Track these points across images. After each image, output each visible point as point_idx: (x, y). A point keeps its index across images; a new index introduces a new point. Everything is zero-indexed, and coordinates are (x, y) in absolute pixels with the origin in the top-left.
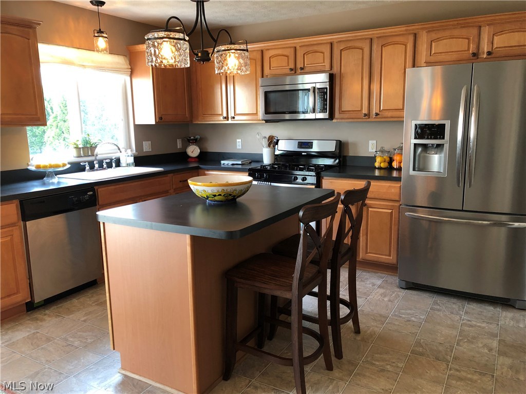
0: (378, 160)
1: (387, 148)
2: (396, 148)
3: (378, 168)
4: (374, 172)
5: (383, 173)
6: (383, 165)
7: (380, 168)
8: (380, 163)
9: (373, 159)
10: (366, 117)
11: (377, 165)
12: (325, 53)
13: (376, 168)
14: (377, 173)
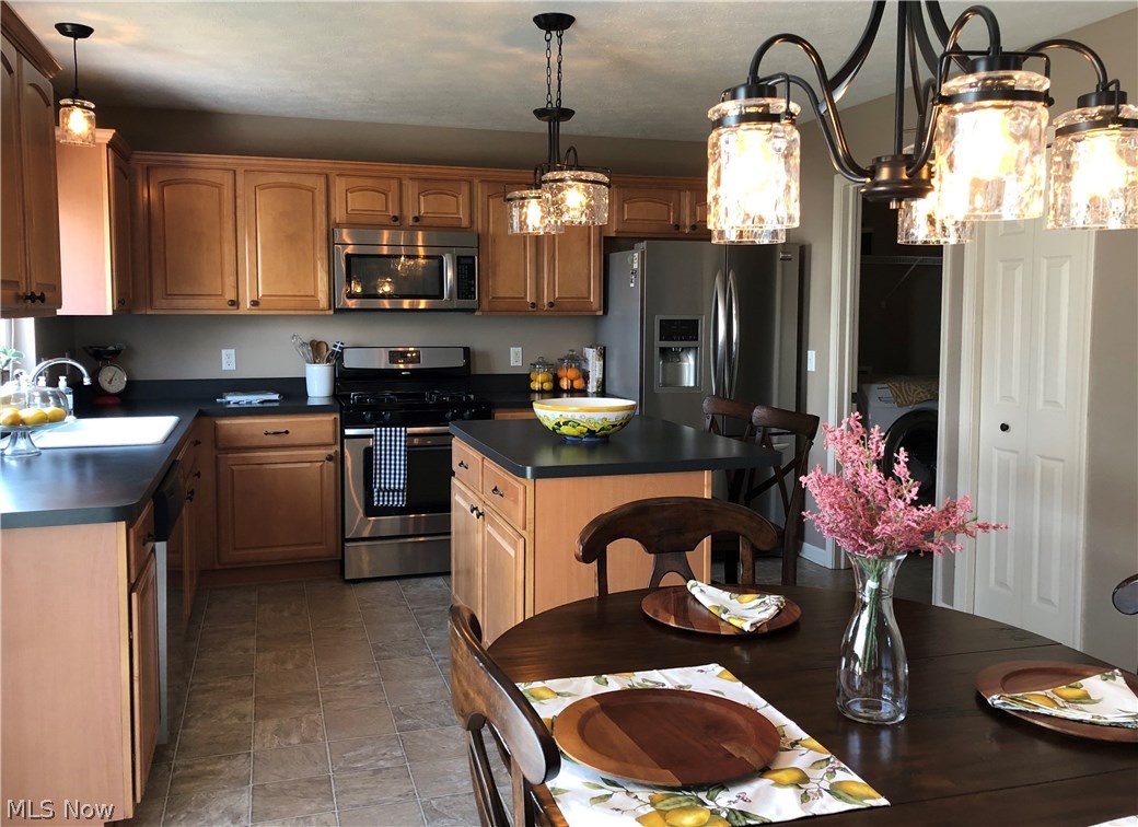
0: (537, 378)
3: (539, 392)
6: (545, 386)
8: (541, 384)
10: (534, 309)
11: (535, 386)
12: (460, 198)
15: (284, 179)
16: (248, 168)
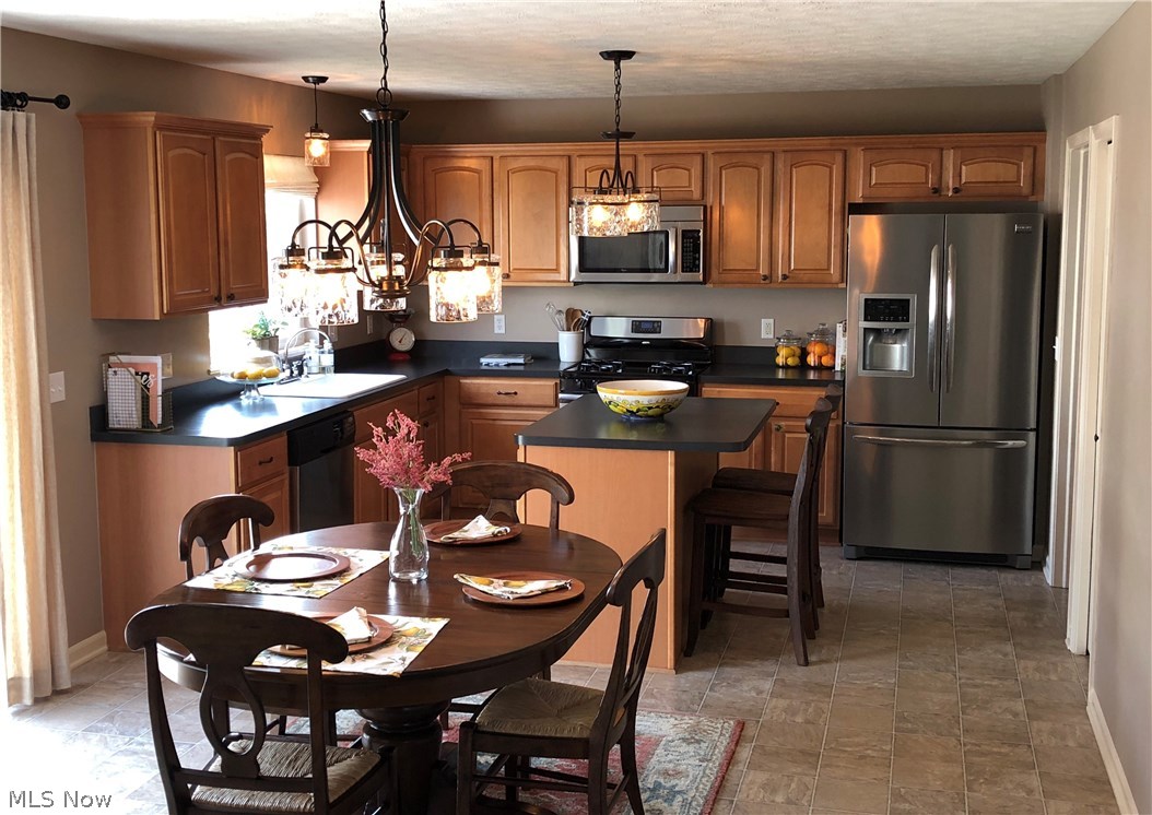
0: (783, 352)
1: (796, 330)
2: (811, 331)
3: (783, 367)
4: (775, 373)
5: (791, 375)
6: (790, 362)
7: (786, 367)
8: (786, 359)
9: (773, 352)
10: (767, 281)
11: (780, 360)
12: (693, 171)
13: (779, 367)
14: (781, 374)
15: (532, 163)
16: (502, 154)
